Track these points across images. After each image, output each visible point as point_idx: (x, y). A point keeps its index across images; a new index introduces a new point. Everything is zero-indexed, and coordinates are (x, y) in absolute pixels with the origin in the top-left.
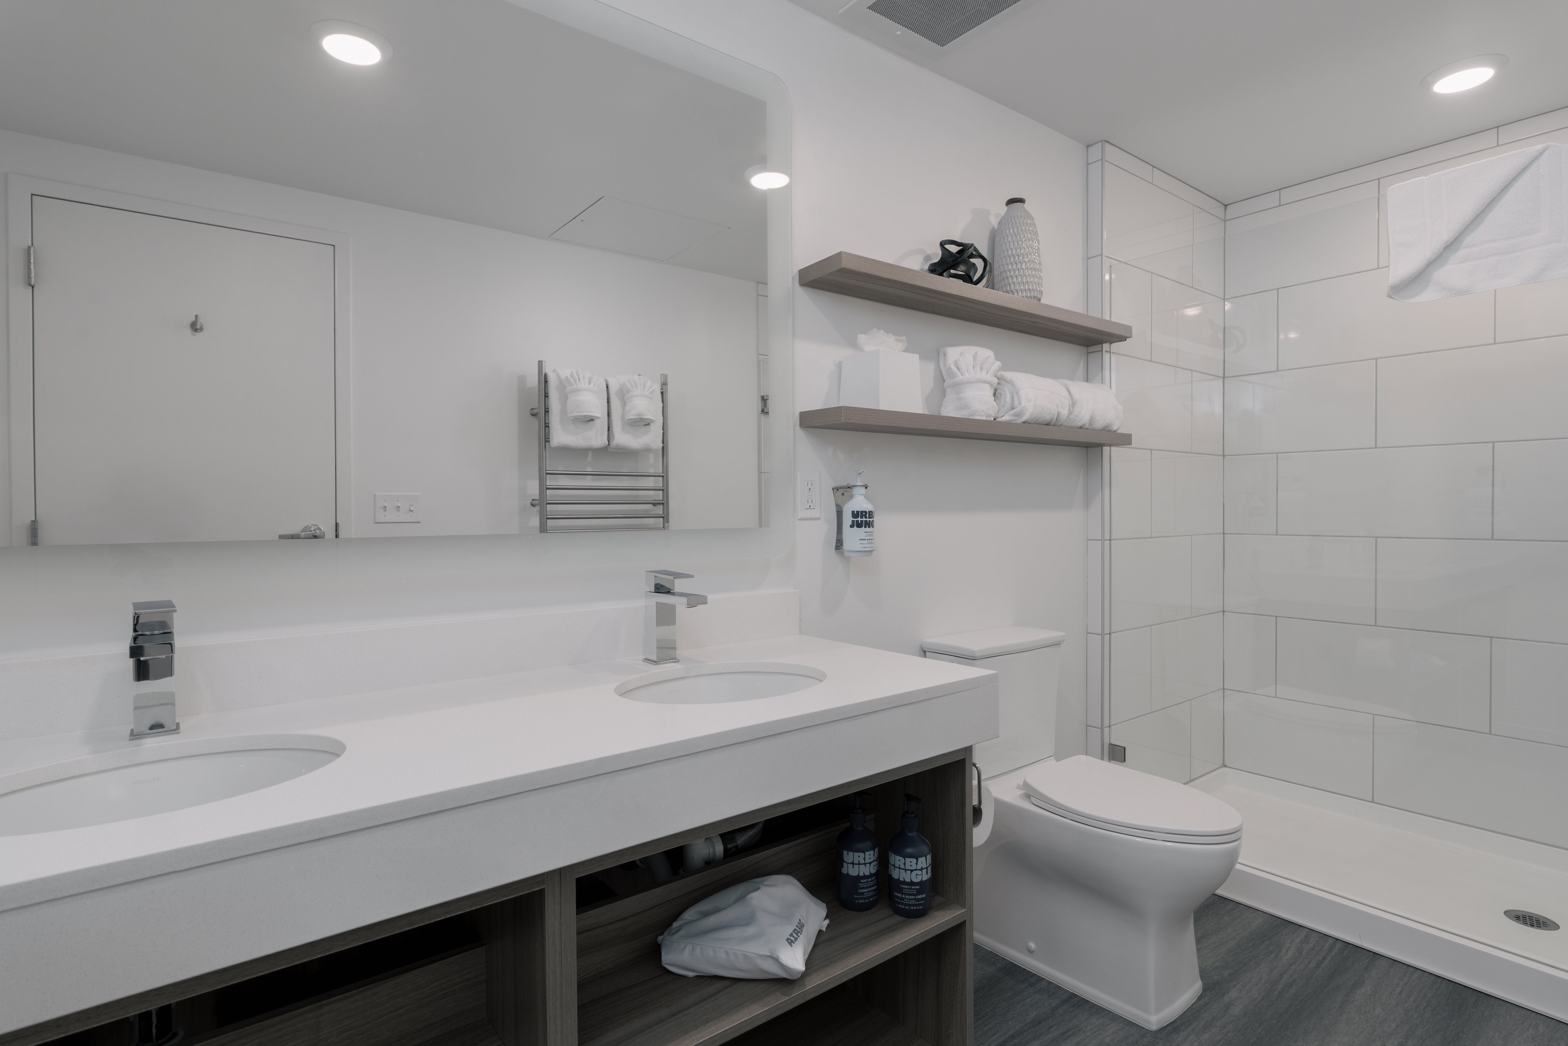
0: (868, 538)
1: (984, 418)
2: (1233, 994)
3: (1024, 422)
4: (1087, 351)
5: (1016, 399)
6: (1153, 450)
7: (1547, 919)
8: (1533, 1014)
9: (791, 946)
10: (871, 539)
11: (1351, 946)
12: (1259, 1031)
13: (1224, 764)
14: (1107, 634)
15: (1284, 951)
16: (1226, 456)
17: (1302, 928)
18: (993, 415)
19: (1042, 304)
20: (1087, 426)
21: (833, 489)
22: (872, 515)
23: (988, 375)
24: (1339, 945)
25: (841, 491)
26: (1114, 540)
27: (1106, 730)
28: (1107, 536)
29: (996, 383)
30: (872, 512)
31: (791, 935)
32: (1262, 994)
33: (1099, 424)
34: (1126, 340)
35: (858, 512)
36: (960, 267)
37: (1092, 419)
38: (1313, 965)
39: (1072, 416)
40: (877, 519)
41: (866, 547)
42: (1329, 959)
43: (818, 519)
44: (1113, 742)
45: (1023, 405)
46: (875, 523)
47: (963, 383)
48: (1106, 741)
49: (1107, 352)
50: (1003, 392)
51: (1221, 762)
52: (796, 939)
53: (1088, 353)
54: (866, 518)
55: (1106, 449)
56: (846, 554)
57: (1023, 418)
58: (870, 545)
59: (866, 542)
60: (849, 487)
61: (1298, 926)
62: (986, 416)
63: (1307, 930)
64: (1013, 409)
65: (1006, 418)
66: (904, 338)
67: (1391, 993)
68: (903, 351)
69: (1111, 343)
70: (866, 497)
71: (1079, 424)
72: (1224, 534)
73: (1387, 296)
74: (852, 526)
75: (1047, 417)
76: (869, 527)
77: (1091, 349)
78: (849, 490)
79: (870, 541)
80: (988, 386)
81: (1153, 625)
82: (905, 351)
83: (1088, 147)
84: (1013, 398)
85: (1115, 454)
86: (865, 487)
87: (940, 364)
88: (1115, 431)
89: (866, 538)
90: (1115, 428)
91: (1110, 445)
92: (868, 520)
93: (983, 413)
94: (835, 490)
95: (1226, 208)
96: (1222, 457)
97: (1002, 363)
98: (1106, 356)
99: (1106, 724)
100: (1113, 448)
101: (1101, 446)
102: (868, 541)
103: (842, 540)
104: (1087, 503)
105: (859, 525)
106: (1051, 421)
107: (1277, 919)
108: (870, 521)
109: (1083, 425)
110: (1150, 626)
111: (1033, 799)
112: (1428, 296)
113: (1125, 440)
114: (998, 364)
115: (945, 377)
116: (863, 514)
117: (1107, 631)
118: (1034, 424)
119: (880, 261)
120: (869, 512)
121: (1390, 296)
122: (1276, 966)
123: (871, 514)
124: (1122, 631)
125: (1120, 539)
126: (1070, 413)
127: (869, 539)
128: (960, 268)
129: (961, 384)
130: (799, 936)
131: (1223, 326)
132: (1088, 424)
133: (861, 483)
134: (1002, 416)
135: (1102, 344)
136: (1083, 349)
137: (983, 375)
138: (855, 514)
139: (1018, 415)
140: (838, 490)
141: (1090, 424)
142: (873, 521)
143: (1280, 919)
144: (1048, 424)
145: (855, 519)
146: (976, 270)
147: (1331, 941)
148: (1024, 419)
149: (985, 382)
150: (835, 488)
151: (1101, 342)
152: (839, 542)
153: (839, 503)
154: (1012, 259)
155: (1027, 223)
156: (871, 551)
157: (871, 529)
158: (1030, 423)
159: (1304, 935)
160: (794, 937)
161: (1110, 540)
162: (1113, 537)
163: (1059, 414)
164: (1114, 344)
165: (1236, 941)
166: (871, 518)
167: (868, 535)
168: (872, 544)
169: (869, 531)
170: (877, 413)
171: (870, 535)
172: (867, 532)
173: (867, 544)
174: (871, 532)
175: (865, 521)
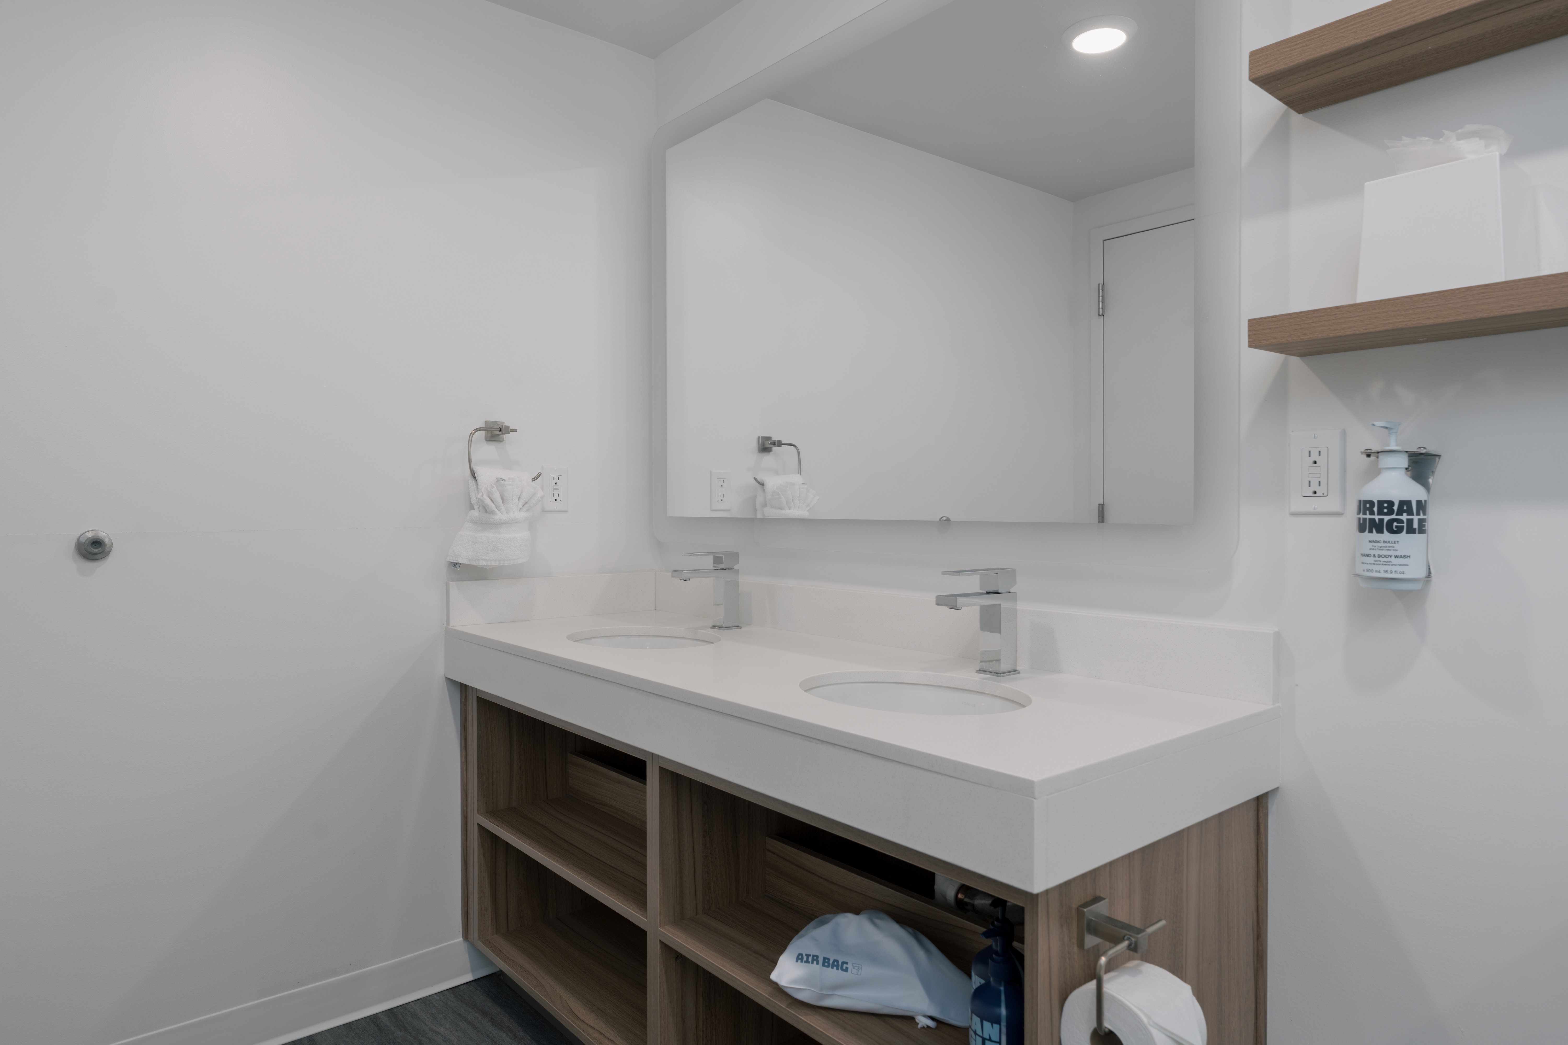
0: (1377, 553)
9: (797, 961)
31: (808, 956)
41: (1371, 571)
43: (1337, 515)
52: (807, 962)
54: (1372, 513)
58: (1381, 568)
59: (1371, 560)
89: (1372, 553)
102: (1377, 558)
108: (1381, 520)
127: (1379, 556)
130: (812, 963)
160: (808, 959)
167: (1376, 548)
168: (1385, 565)
169: (1379, 540)
170: (1335, 315)
171: (1381, 547)
172: (1373, 542)
173: (1374, 564)
174: (1385, 542)
175: (1370, 519)
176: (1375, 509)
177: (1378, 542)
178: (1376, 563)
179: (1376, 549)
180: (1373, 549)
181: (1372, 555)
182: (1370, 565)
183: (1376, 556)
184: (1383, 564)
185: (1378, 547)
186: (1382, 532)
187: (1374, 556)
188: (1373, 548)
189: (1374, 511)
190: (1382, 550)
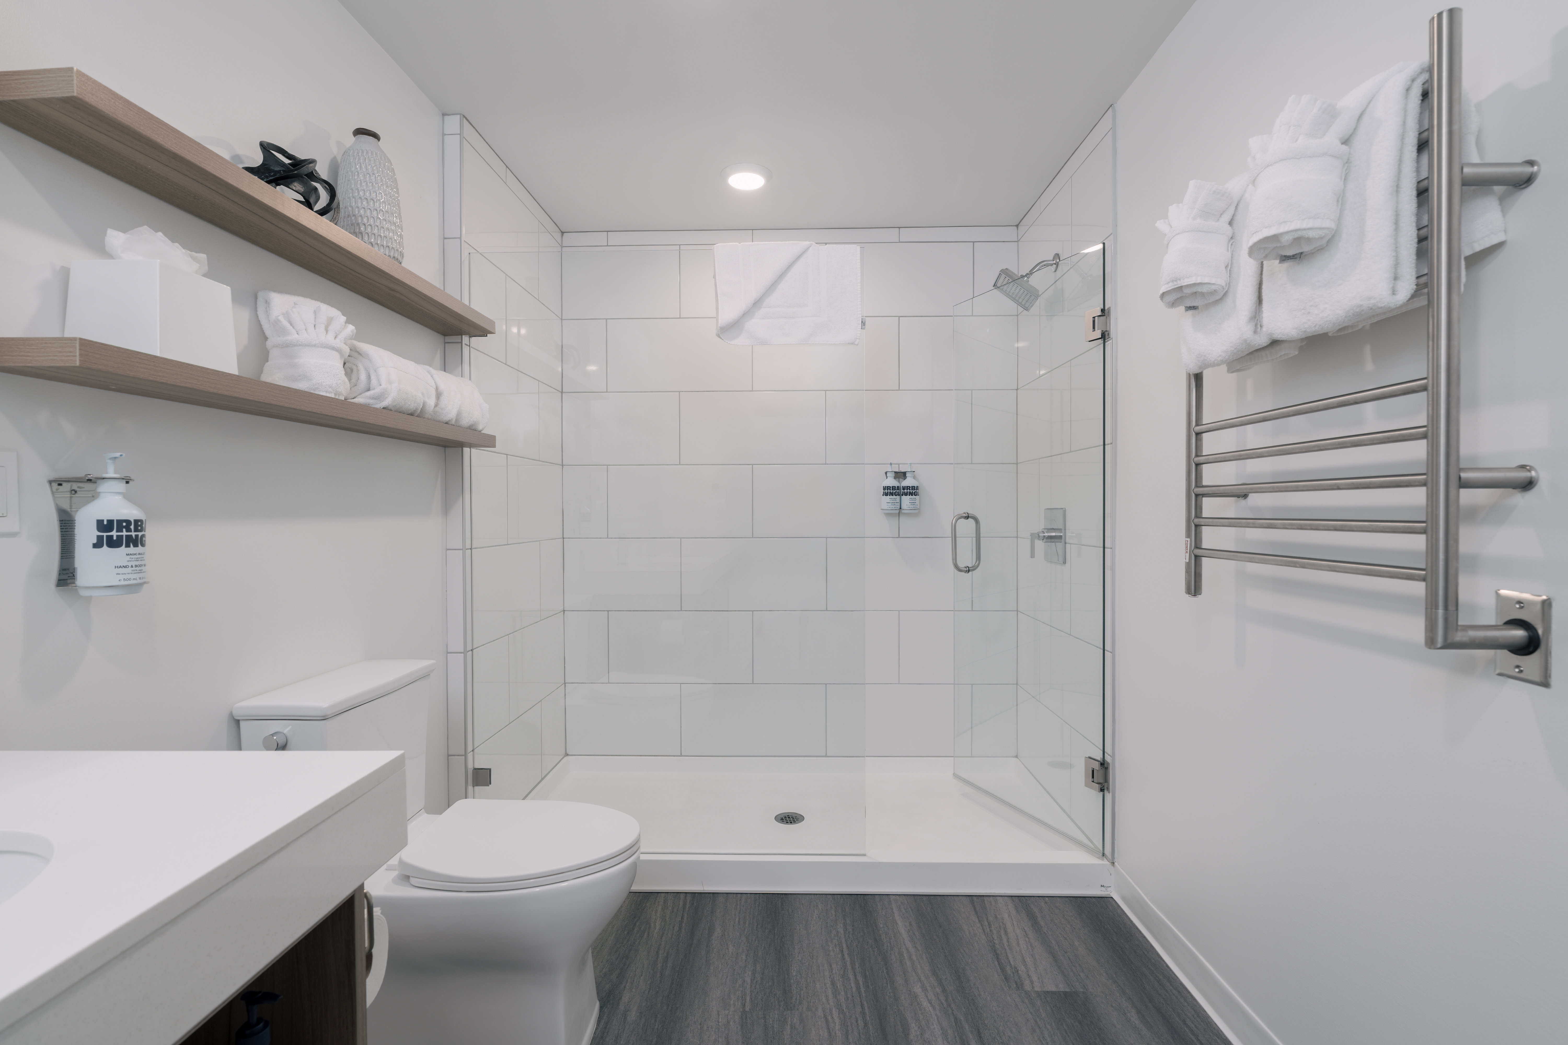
0: (134, 564)
1: (332, 396)
2: (626, 997)
3: (384, 408)
4: (444, 340)
5: (373, 377)
6: (509, 455)
7: (796, 813)
8: (813, 896)
10: (140, 566)
11: (697, 894)
12: (656, 1027)
13: (566, 753)
14: (469, 651)
15: (652, 925)
16: (565, 465)
17: (659, 894)
18: (344, 394)
19: (404, 268)
20: (453, 422)
21: (50, 482)
22: (141, 526)
23: (338, 340)
24: (689, 898)
25: (66, 486)
26: (475, 548)
27: (470, 756)
28: (468, 546)
29: (347, 355)
30: (141, 521)
32: (648, 982)
33: (465, 422)
34: (486, 336)
35: (110, 522)
36: (296, 184)
37: (459, 414)
38: (676, 928)
39: (437, 409)
40: (150, 533)
41: (129, 579)
42: (686, 915)
43: (14, 535)
44: (477, 766)
45: (384, 386)
46: (147, 540)
47: (300, 345)
48: (470, 766)
49: (467, 345)
50: (354, 367)
51: (564, 752)
53: (445, 343)
54: (129, 531)
55: (466, 450)
56: (83, 593)
57: (384, 402)
58: (137, 576)
59: (129, 570)
60: (90, 480)
61: (656, 894)
62: (335, 394)
63: (664, 894)
64: (369, 390)
65: (360, 400)
66: (203, 257)
67: (734, 926)
68: (203, 276)
69: (470, 337)
70: (126, 496)
71: (446, 419)
72: (563, 538)
73: (717, 335)
74: (98, 545)
75: (411, 406)
76: (136, 545)
77: (449, 339)
78: (89, 486)
79: (137, 568)
80: (336, 355)
81: (510, 634)
82: (205, 275)
83: (444, 115)
84: (369, 377)
85: (475, 457)
86: (125, 481)
87: (258, 313)
88: (480, 431)
89: (130, 564)
90: (480, 427)
91: (471, 446)
92: (133, 534)
93: (330, 390)
94: (55, 485)
95: (562, 235)
96: (561, 467)
97: (356, 329)
98: (466, 350)
99: (470, 748)
100: (473, 450)
101: (460, 445)
102: (134, 568)
103: (74, 569)
104: (445, 510)
105: (113, 543)
106: (415, 411)
107: (639, 894)
108: (137, 536)
109: (449, 421)
110: (508, 635)
111: (413, 881)
112: (741, 341)
113: (488, 442)
114: (351, 328)
115: (268, 333)
116: (123, 524)
117: (469, 648)
118: (395, 411)
119: (157, 118)
120: (136, 521)
121: (718, 336)
122: (651, 946)
123: (139, 525)
124: (483, 645)
125: (480, 548)
126: (436, 405)
127: (136, 566)
128: (295, 186)
129: (295, 346)
131: (561, 344)
132: (454, 420)
133: (115, 473)
134: (353, 396)
135: (462, 335)
136: (440, 338)
137: (330, 339)
138: (104, 526)
139: (378, 398)
140: (60, 485)
141: (457, 420)
142: (143, 536)
143: (641, 894)
144: (412, 414)
145: (105, 534)
146: (318, 198)
147: (682, 896)
148: (385, 404)
149: (333, 349)
150: (55, 481)
151: (461, 333)
152: (64, 572)
153: (66, 506)
154: (364, 203)
155: (384, 166)
156: (140, 585)
157: (140, 549)
158: (391, 410)
159: (662, 901)
161: (471, 549)
162: (474, 546)
163: (424, 404)
164: (473, 339)
165: (614, 935)
166: (141, 531)
167: (134, 559)
168: (140, 573)
169: (135, 553)
170: (154, 362)
171: (137, 558)
172: (131, 554)
173: (131, 573)
174: (139, 554)
175: (126, 536)
176: (132, 527)
177: (135, 554)
178: (133, 572)
179: (133, 561)
180: (130, 561)
181: (130, 566)
182: (128, 575)
183: (134, 566)
184: (138, 573)
185: (135, 558)
186: (138, 546)
187: (132, 566)
188: (131, 559)
189: (131, 529)
190: (138, 561)
